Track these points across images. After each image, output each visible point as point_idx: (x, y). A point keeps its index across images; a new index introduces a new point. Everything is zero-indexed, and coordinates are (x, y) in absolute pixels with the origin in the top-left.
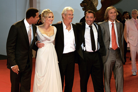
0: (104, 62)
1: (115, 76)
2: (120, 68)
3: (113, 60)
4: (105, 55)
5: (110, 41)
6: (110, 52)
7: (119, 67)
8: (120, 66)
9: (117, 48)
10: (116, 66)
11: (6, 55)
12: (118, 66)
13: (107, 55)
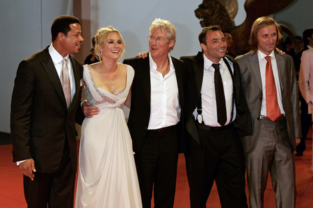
0: (248, 149)
1: (274, 183)
2: (287, 166)
3: (268, 147)
4: (251, 133)
5: (261, 99)
6: (263, 126)
7: (283, 162)
8: (287, 160)
9: (278, 115)
10: (277, 159)
11: (10, 132)
12: (281, 161)
13: (255, 134)
